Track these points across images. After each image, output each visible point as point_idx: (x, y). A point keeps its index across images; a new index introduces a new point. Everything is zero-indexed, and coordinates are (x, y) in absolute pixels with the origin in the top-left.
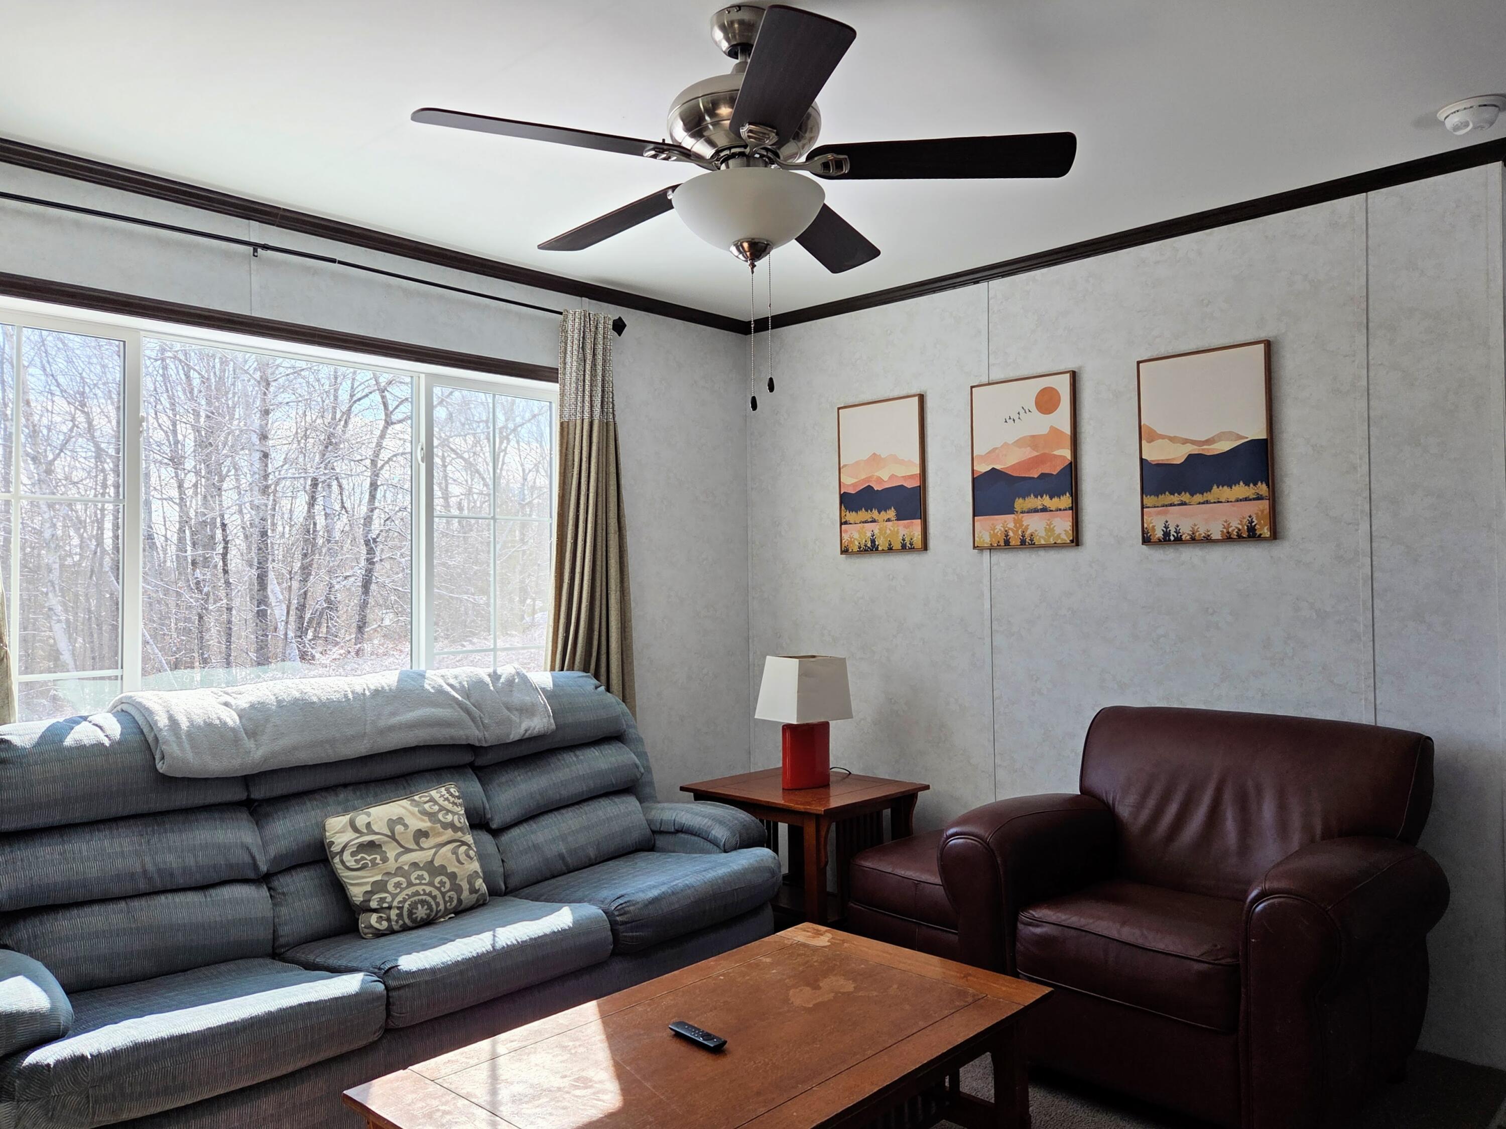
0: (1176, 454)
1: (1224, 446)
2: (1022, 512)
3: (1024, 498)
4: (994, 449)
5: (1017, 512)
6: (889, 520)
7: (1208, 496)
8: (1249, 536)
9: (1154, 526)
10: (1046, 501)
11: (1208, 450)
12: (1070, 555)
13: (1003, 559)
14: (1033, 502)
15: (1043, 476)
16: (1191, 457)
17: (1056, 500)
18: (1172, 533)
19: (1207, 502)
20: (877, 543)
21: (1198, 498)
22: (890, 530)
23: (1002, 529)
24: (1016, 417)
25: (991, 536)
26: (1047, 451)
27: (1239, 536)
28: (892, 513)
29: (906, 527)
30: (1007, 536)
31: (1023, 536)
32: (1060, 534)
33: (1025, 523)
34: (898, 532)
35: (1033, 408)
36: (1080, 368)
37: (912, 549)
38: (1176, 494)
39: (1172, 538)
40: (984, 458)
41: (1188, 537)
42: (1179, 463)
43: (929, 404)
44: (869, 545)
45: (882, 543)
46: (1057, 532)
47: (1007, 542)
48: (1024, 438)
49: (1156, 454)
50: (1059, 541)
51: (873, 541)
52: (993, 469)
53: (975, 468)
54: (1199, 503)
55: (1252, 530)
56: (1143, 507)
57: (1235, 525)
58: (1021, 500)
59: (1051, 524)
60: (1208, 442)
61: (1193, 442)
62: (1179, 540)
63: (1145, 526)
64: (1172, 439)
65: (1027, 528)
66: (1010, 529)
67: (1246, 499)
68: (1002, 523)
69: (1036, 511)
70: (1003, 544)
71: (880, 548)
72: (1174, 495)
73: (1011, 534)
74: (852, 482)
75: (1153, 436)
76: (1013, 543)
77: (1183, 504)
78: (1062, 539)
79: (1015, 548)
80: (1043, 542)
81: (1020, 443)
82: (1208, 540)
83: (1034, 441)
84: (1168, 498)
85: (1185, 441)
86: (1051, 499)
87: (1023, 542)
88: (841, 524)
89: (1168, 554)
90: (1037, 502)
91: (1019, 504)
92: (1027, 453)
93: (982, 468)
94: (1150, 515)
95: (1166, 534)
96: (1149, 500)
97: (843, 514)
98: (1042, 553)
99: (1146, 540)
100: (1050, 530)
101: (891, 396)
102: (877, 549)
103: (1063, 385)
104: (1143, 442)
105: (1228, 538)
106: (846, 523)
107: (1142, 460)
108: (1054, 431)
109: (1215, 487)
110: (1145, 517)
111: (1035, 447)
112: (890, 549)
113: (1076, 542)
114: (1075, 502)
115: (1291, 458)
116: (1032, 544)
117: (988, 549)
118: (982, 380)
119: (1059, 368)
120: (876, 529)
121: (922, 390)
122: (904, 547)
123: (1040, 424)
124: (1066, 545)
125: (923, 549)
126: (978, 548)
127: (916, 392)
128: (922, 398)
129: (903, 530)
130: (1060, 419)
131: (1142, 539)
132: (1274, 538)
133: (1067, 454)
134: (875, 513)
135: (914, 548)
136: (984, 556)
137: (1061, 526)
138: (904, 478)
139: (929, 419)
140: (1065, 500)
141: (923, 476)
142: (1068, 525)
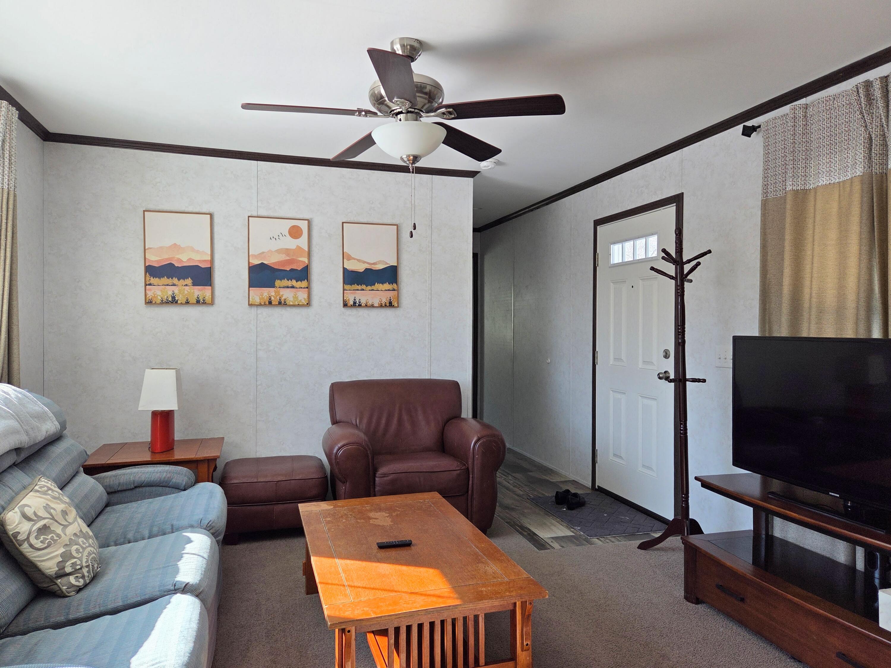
0: (360, 268)
1: (380, 267)
2: (280, 287)
3: (281, 280)
4: (263, 253)
5: (276, 287)
6: (186, 285)
7: (373, 287)
8: (389, 306)
9: (349, 299)
10: (294, 283)
11: (374, 267)
12: (304, 311)
13: (265, 312)
14: (285, 282)
15: (292, 270)
16: (367, 270)
17: (299, 283)
18: (357, 302)
19: (373, 290)
20: (177, 299)
21: (369, 288)
22: (187, 291)
23: (268, 295)
24: (277, 238)
25: (260, 299)
26: (294, 258)
27: (385, 305)
28: (189, 281)
29: (199, 290)
30: (270, 299)
31: (280, 300)
32: (301, 300)
33: (281, 293)
34: (194, 293)
35: (287, 234)
36: (311, 219)
37: (204, 303)
38: (360, 285)
39: (357, 305)
40: (255, 256)
41: (364, 305)
42: (361, 271)
43: (216, 220)
44: (170, 299)
45: (180, 298)
46: (300, 299)
47: (270, 303)
48: (281, 249)
49: (351, 266)
50: (301, 304)
51: (173, 297)
52: (262, 263)
53: (250, 261)
54: (370, 290)
55: (390, 303)
56: (344, 290)
57: (384, 300)
58: (279, 281)
59: (296, 294)
60: (374, 264)
61: (368, 263)
62: (360, 305)
63: (345, 298)
64: (359, 260)
65: (282, 295)
66: (272, 295)
67: (389, 290)
68: (266, 292)
69: (288, 287)
70: (267, 303)
71: (179, 302)
72: (359, 285)
73: (273, 298)
74: (155, 259)
75: (350, 258)
76: (273, 303)
77: (363, 290)
78: (302, 303)
79: (275, 305)
80: (291, 303)
81: (279, 251)
82: (372, 306)
83: (287, 251)
84: (356, 287)
85: (364, 262)
86: (297, 282)
87: (280, 303)
88: (146, 285)
89: (354, 312)
90: (289, 283)
91: (278, 283)
92: (283, 257)
93: (257, 262)
94: (347, 293)
95: (355, 303)
96: (347, 287)
97: (148, 278)
98: (288, 309)
99: (345, 305)
100: (296, 297)
101: (187, 210)
102: (177, 302)
103: (304, 225)
104: (345, 260)
105: (381, 306)
106: (150, 285)
107: (344, 268)
108: (298, 248)
109: (376, 283)
110: (345, 294)
111: (288, 255)
112: (187, 303)
113: (308, 304)
114: (309, 284)
115: (404, 275)
116: (285, 304)
117: (257, 305)
118: (255, 214)
119: (301, 217)
120: (176, 290)
121: (211, 210)
122: (198, 302)
123: (291, 243)
124: (303, 306)
125: (212, 303)
126: (250, 305)
127: (207, 212)
128: (211, 216)
129: (204, 292)
130: (302, 241)
131: (342, 305)
132: (398, 307)
133: (306, 260)
134: (175, 280)
135: (206, 303)
136: (254, 310)
137: (302, 296)
138: (199, 261)
139: (216, 229)
140: (304, 284)
141: (212, 261)
142: (306, 296)
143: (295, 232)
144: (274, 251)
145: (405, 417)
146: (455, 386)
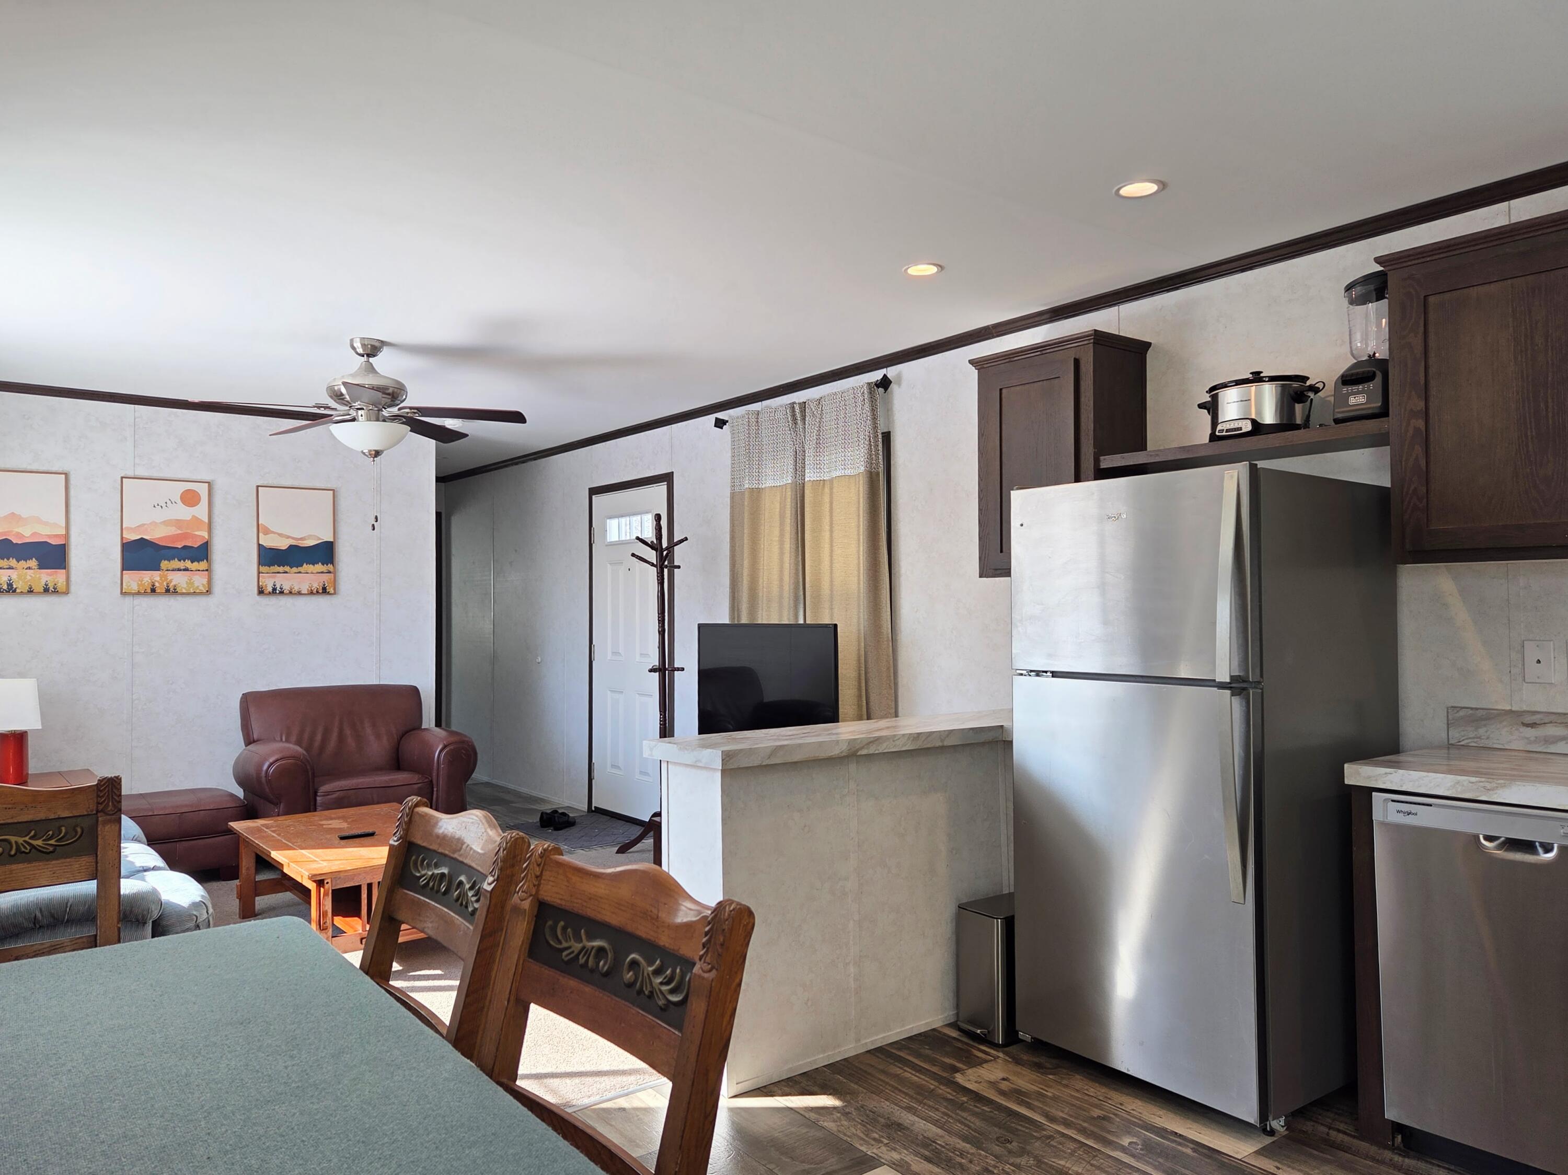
0: (283, 544)
1: (311, 543)
2: (167, 570)
3: (169, 560)
4: (144, 525)
5: (163, 570)
6: (29, 568)
7: (300, 569)
8: (323, 592)
9: (266, 585)
10: (188, 564)
11: (302, 544)
12: (203, 600)
14: (176, 564)
15: (185, 547)
16: (291, 546)
17: (196, 564)
18: (278, 589)
19: (300, 572)
20: (14, 586)
21: (295, 570)
22: (31, 576)
23: (150, 581)
24: (164, 505)
25: (139, 585)
26: (189, 531)
27: (318, 592)
28: (33, 563)
29: (48, 574)
30: (153, 586)
31: (168, 587)
32: (198, 586)
33: (170, 578)
34: (39, 578)
35: (179, 501)
36: (213, 481)
37: (56, 591)
38: (282, 567)
39: (278, 592)
40: (131, 530)
41: (288, 592)
42: (284, 549)
43: (74, 482)
44: (5, 587)
45: (19, 585)
46: (196, 584)
47: (153, 590)
48: (171, 520)
49: (269, 542)
50: (198, 591)
51: (10, 585)
52: (142, 538)
53: (124, 536)
54: (295, 573)
55: (324, 589)
56: (259, 573)
57: (316, 586)
58: (166, 562)
59: (191, 579)
60: (301, 539)
61: (293, 538)
63: (261, 584)
64: (280, 535)
65: (171, 581)
66: (155, 581)
67: (322, 572)
68: (148, 577)
69: (179, 570)
70: (149, 591)
71: (18, 591)
72: (280, 567)
73: (157, 584)
75: (267, 532)
76: (158, 590)
77: (286, 572)
78: (200, 590)
79: (160, 594)
80: (184, 591)
81: (166, 523)
82: (299, 593)
83: (178, 523)
84: (277, 568)
85: (288, 537)
86: (192, 563)
87: (168, 591)
89: (273, 600)
90: (182, 565)
91: (164, 564)
92: (172, 531)
93: (133, 537)
94: (264, 577)
95: (274, 589)
96: (263, 569)
98: (179, 598)
99: (261, 592)
100: (190, 583)
101: (29, 468)
102: (14, 591)
103: (203, 490)
104: (261, 534)
105: (311, 593)
107: (259, 545)
108: (195, 519)
109: (305, 564)
110: (260, 579)
111: (179, 528)
112: (30, 591)
113: (209, 592)
114: (210, 565)
115: (343, 553)
116: (175, 592)
117: (134, 594)
118: (131, 474)
119: (199, 478)
120: (14, 575)
121: (66, 469)
122: (46, 590)
123: (184, 513)
124: (201, 594)
125: (67, 592)
126: (123, 593)
127: (60, 470)
128: (66, 475)
129: (46, 577)
130: (201, 511)
131: (256, 590)
132: (335, 593)
133: (206, 535)
134: (13, 562)
135: (57, 591)
136: (128, 600)
137: (200, 581)
138: (49, 536)
139: (72, 493)
140: (203, 565)
141: (67, 536)
142: (205, 581)
143: (190, 499)
144: (161, 523)
145: (348, 732)
146: (414, 692)
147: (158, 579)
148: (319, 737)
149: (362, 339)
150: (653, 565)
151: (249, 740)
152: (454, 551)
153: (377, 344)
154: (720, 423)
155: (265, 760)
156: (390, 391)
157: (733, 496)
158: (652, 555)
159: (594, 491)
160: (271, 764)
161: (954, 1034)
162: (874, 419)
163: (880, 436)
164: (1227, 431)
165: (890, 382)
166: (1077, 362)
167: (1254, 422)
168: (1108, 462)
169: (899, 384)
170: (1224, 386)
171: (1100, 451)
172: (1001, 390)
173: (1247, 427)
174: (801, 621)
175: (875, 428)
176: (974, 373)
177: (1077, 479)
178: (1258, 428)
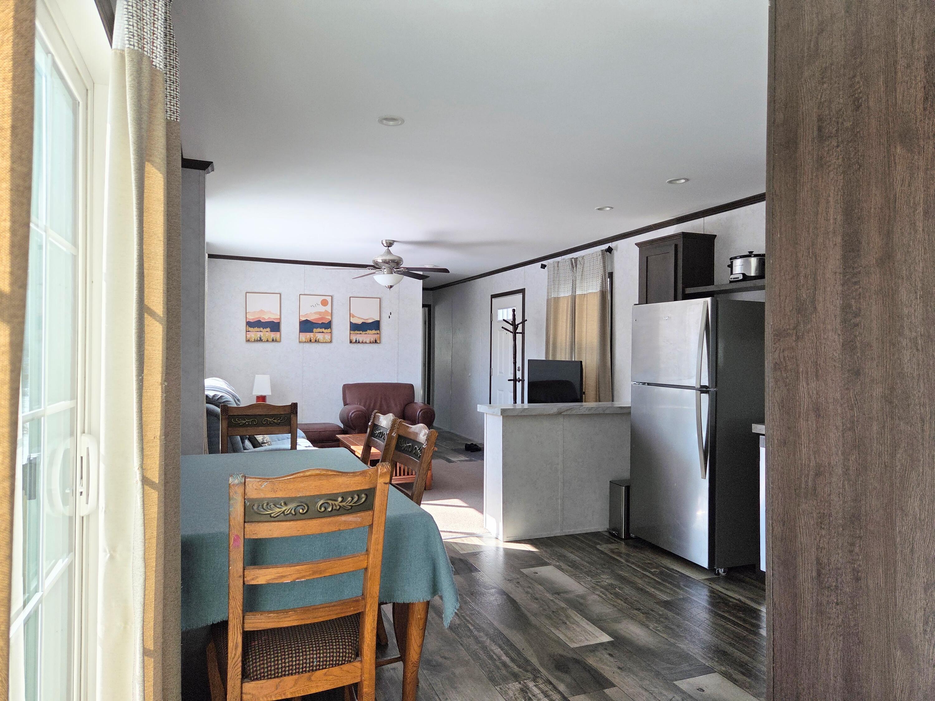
0: (359, 322)
1: (370, 321)
2: (316, 333)
3: (316, 328)
4: (307, 314)
5: (314, 332)
6: (267, 332)
7: (366, 332)
9: (353, 339)
10: (323, 330)
11: (367, 321)
12: (328, 345)
13: (308, 345)
14: (319, 330)
15: (322, 323)
16: (363, 323)
17: (326, 330)
18: (358, 340)
19: (366, 334)
20: (262, 339)
21: (364, 332)
22: (268, 335)
23: (309, 337)
24: (315, 306)
25: (305, 339)
26: (324, 316)
27: (373, 342)
28: (268, 329)
29: (273, 334)
31: (316, 339)
34: (271, 336)
35: (320, 304)
36: (333, 295)
37: (276, 341)
38: (359, 331)
40: (303, 316)
41: (361, 342)
43: (282, 297)
44: (259, 339)
45: (264, 338)
46: (326, 338)
47: (311, 341)
49: (354, 321)
51: (260, 338)
52: (307, 319)
53: (300, 319)
54: (364, 334)
55: (376, 341)
56: (350, 334)
57: (372, 340)
59: (324, 336)
60: (367, 319)
61: (364, 319)
62: (359, 342)
63: (351, 338)
64: (359, 318)
65: (317, 337)
67: (375, 334)
68: (309, 335)
69: (320, 332)
70: (309, 341)
73: (312, 338)
74: (251, 318)
75: (354, 316)
76: (312, 341)
77: (360, 334)
79: (313, 342)
80: (322, 341)
81: (316, 313)
82: (366, 343)
83: (320, 313)
84: (357, 332)
85: (362, 319)
87: (316, 341)
88: (246, 331)
89: (356, 345)
90: (321, 330)
91: (315, 330)
92: (317, 316)
93: (304, 319)
95: (356, 341)
96: (352, 332)
97: (247, 328)
98: (320, 344)
99: (351, 342)
100: (324, 338)
101: (267, 292)
102: (262, 341)
103: (329, 299)
104: (351, 318)
105: (370, 343)
106: (249, 331)
107: (350, 322)
108: (326, 311)
109: (368, 330)
110: (351, 336)
111: (320, 315)
112: (267, 341)
113: (331, 342)
114: (331, 331)
115: (383, 325)
116: (319, 342)
117: (303, 342)
118: (303, 293)
119: (327, 294)
120: (262, 334)
121: (280, 292)
122: (273, 340)
123: (322, 309)
124: (328, 342)
125: (280, 341)
126: (300, 342)
127: (278, 292)
128: (280, 294)
129: (273, 335)
130: (328, 308)
131: (349, 342)
132: (380, 343)
133: (330, 318)
134: (261, 329)
136: (302, 344)
137: (328, 337)
138: (274, 319)
139: (282, 301)
140: (329, 330)
141: (280, 319)
142: (330, 337)
143: (324, 303)
144: (314, 313)
145: (384, 403)
146: (411, 387)
147: (312, 336)
148: (372, 405)
149: (386, 240)
150: (511, 332)
151: (345, 404)
152: (436, 323)
153: (392, 242)
154: (543, 266)
155: (351, 411)
156: (396, 261)
157: (548, 300)
158: (511, 328)
159: (494, 296)
160: (352, 413)
161: (607, 534)
162: (604, 267)
163: (607, 274)
164: (734, 278)
165: (612, 249)
166: (676, 246)
167: (744, 275)
168: (689, 291)
169: (617, 250)
170: (736, 258)
171: (685, 286)
172: (647, 257)
173: (741, 277)
174: (573, 360)
175: (605, 271)
176: (637, 249)
177: (676, 299)
178: (746, 278)
